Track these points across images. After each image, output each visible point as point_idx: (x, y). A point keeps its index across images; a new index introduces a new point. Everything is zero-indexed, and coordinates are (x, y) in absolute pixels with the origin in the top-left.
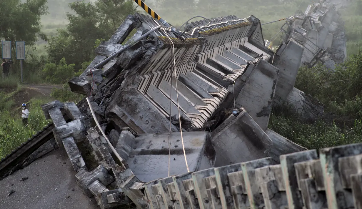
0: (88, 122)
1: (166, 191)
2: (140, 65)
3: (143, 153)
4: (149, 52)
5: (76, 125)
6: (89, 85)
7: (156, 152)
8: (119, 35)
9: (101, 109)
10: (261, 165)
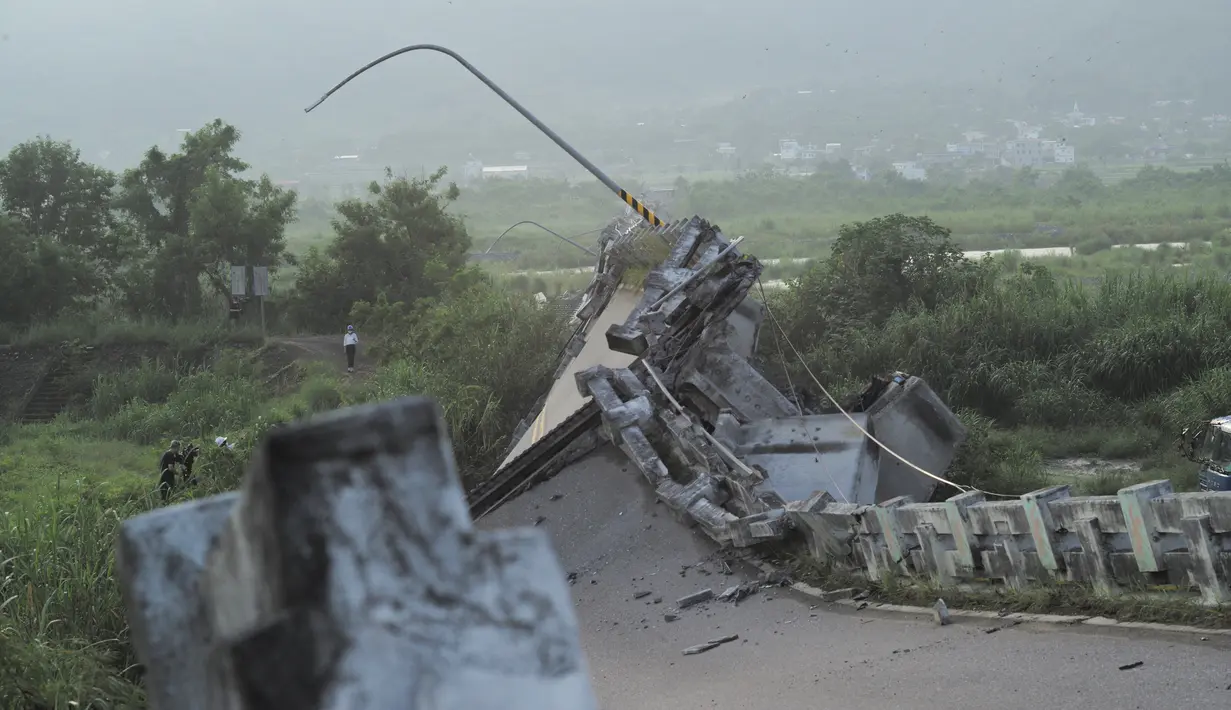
0: (657, 398)
2: (731, 303)
3: (758, 450)
4: (745, 282)
5: (640, 405)
6: (642, 338)
7: (779, 449)
8: (681, 253)
9: (670, 376)
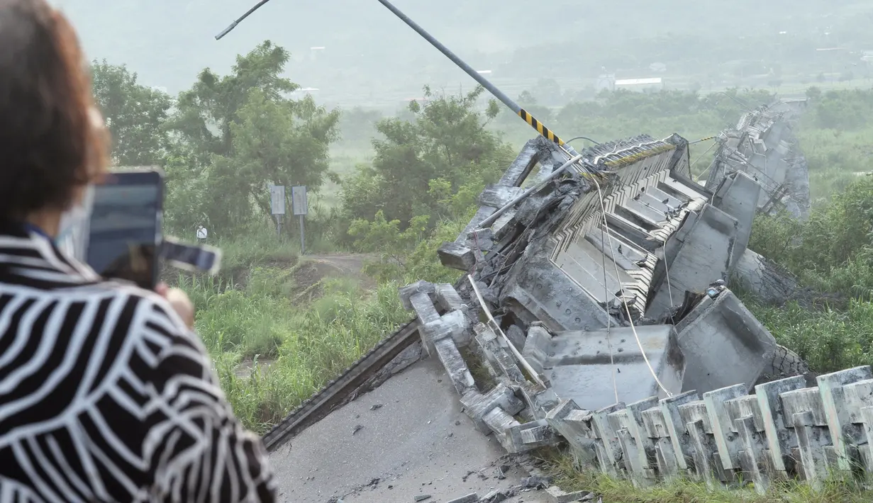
0: (474, 311)
1: (640, 422)
2: (554, 219)
3: (566, 361)
4: (568, 200)
5: (456, 319)
6: (471, 254)
7: (586, 361)
8: (516, 172)
9: (492, 292)
10: (853, 379)
